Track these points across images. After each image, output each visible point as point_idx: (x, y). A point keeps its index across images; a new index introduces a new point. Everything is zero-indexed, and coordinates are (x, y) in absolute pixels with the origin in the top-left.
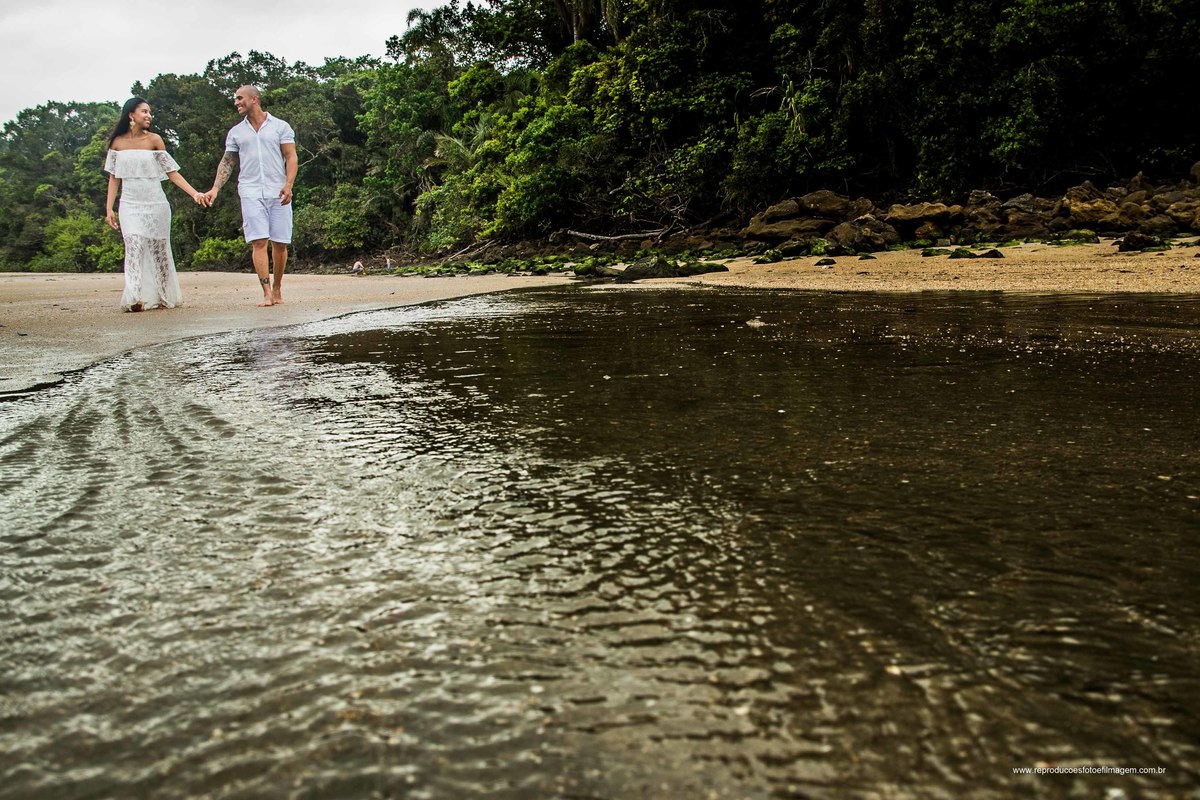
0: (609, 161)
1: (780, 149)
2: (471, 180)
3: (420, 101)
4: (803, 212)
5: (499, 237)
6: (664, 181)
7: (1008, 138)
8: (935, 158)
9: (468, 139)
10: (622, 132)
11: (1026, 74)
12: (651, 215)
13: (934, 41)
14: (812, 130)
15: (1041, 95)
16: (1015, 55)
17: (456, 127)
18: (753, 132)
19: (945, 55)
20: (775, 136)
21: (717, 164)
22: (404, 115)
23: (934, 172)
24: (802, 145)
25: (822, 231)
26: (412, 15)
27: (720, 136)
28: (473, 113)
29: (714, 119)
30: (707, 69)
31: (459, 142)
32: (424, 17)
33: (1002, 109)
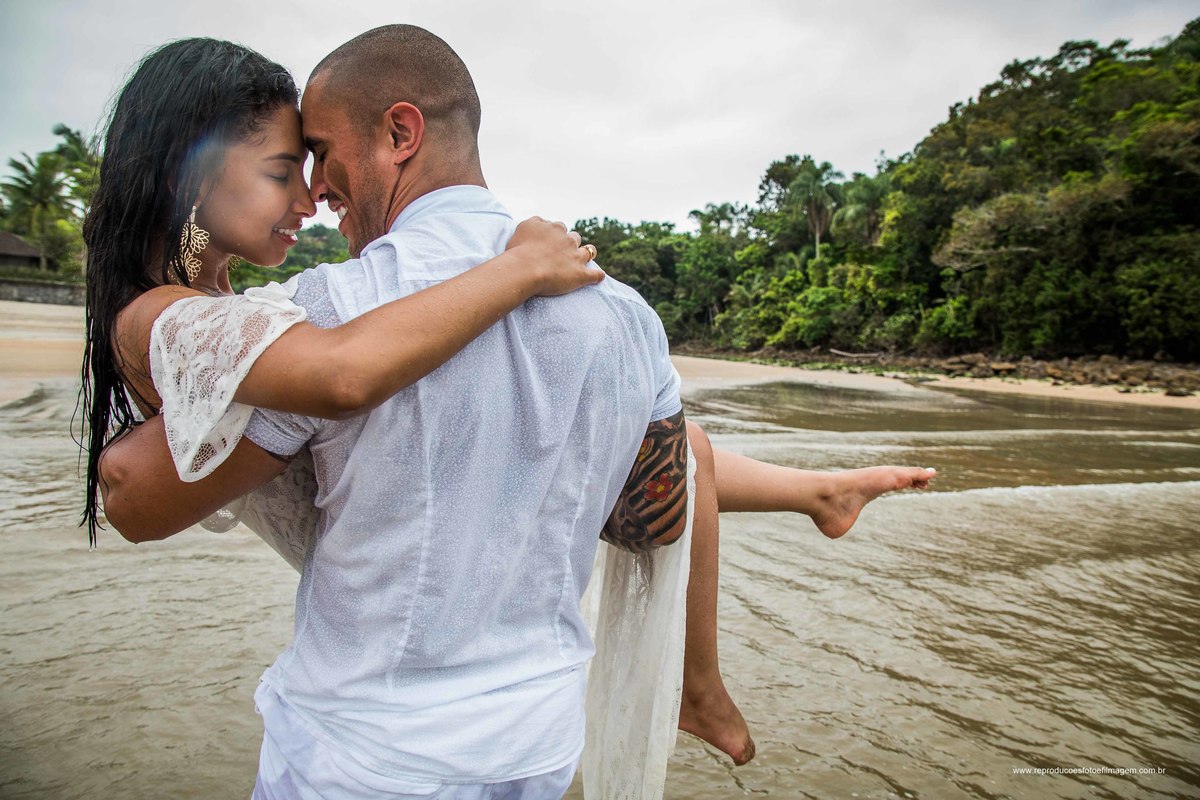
0: (855, 319)
1: (943, 326)
2: (758, 312)
3: (719, 261)
4: (962, 362)
5: (779, 346)
6: (883, 331)
7: (1039, 338)
8: (1011, 341)
9: (748, 287)
10: (862, 305)
11: (1048, 315)
12: (873, 347)
13: (1013, 298)
14: (957, 318)
15: (1053, 323)
16: (1044, 308)
17: (739, 278)
18: (930, 316)
19: (1017, 304)
20: (941, 320)
21: (912, 327)
22: (709, 268)
23: (1010, 346)
24: (954, 325)
25: (968, 369)
26: (708, 206)
27: (912, 313)
28: (750, 272)
29: (909, 305)
30: (907, 280)
31: (742, 288)
32: (714, 207)
33: (1038, 326)
